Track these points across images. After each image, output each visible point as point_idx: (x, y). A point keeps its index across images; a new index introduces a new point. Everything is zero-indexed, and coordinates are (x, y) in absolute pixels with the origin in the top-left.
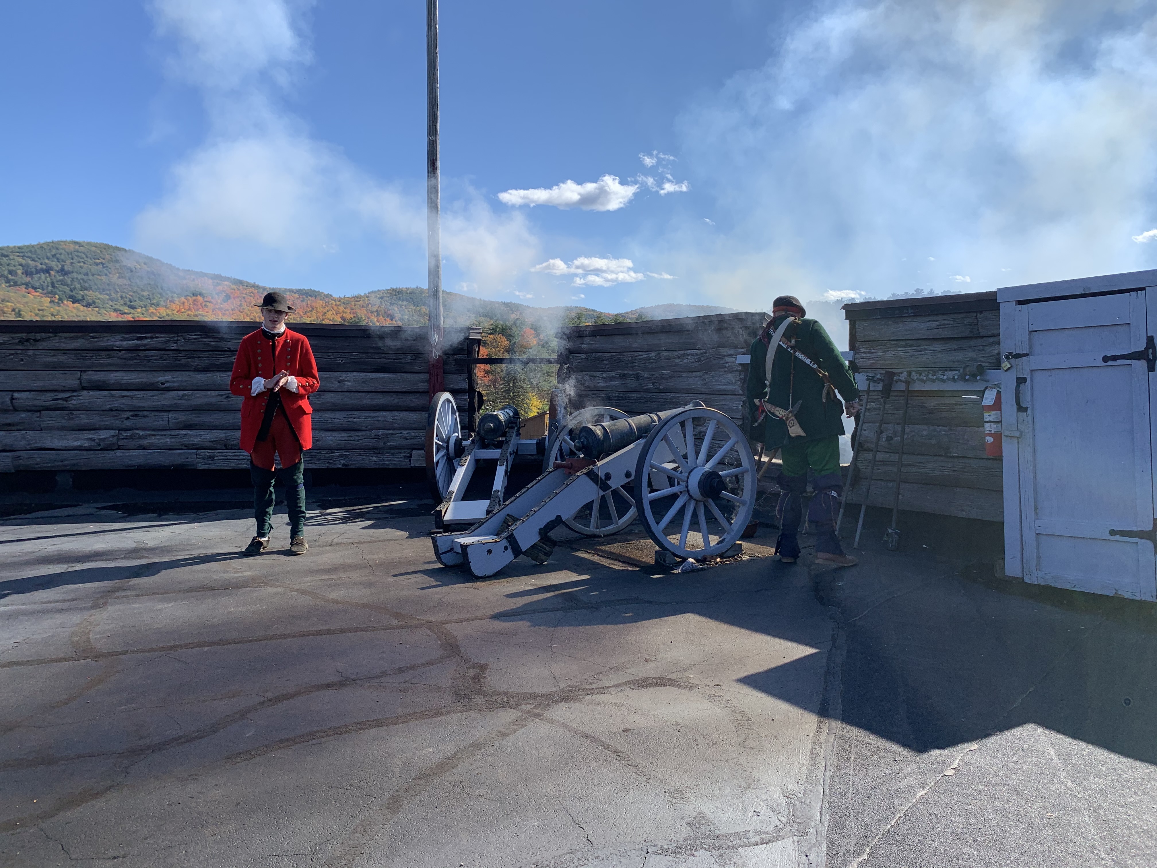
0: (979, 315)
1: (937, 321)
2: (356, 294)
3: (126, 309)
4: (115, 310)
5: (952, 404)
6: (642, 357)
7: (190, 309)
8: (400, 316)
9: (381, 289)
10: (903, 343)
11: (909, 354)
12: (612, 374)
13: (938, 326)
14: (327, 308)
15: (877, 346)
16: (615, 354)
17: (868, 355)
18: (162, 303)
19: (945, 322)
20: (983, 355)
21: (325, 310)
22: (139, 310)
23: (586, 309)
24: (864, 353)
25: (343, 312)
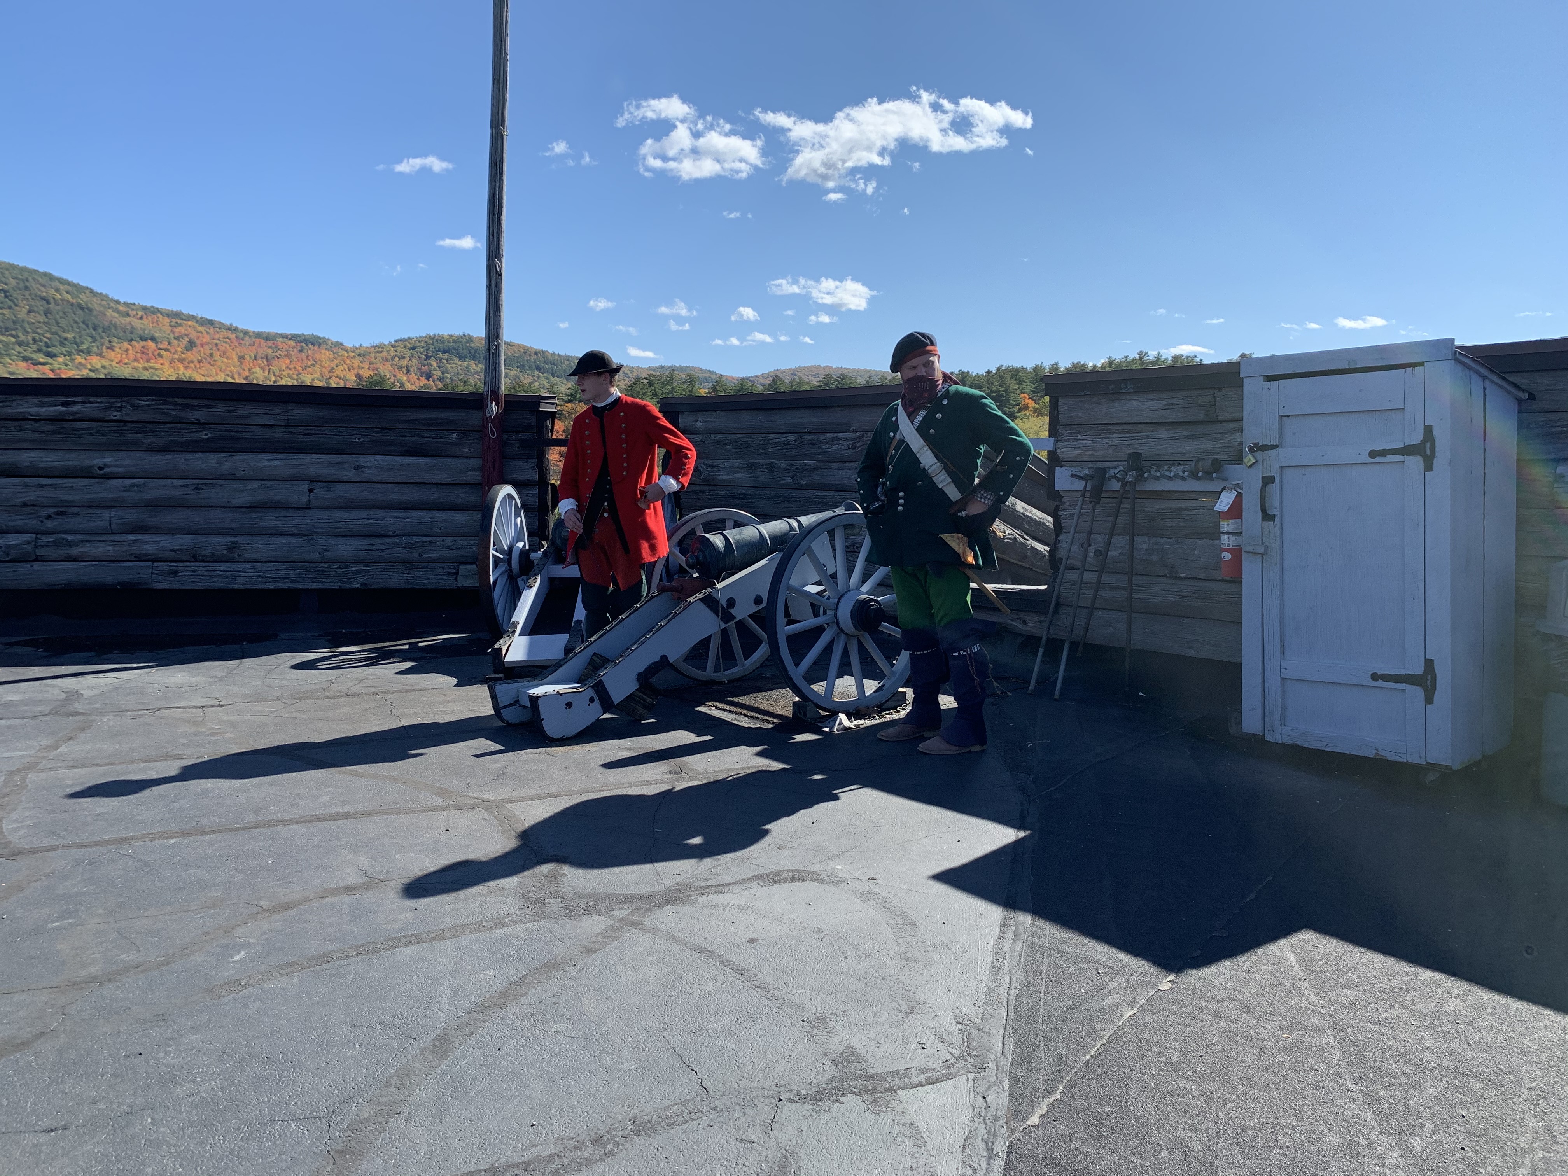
0: (1216, 392)
1: (1164, 399)
2: (377, 342)
3: (41, 358)
4: (25, 359)
5: (1180, 509)
6: (777, 440)
7: (136, 360)
8: (440, 374)
9: (412, 336)
10: (1119, 428)
11: (1126, 443)
12: (737, 463)
13: (1165, 406)
14: (336, 362)
15: (1086, 431)
16: (741, 436)
17: (1074, 443)
18: (95, 349)
19: (1175, 401)
20: (1220, 446)
21: (333, 365)
22: (61, 359)
23: (701, 370)
24: (1069, 440)
25: (359, 367)
